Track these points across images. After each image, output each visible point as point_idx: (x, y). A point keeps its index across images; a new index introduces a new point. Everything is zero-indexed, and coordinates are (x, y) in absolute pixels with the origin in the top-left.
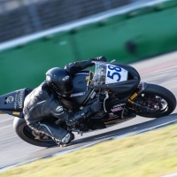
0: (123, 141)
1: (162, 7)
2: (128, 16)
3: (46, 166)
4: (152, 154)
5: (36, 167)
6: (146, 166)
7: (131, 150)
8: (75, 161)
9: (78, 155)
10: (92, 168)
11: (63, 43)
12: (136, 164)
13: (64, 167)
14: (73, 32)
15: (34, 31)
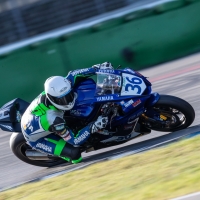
0: (120, 162)
1: (162, 9)
2: (124, 20)
3: (34, 191)
4: (153, 176)
5: (21, 193)
6: (145, 189)
7: (129, 172)
8: (66, 185)
9: (70, 179)
10: (84, 193)
11: (51, 52)
12: (135, 187)
13: (54, 192)
14: (62, 39)
15: (18, 39)
